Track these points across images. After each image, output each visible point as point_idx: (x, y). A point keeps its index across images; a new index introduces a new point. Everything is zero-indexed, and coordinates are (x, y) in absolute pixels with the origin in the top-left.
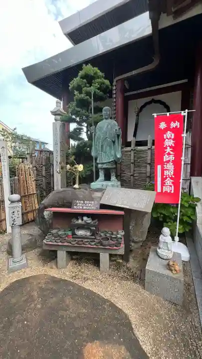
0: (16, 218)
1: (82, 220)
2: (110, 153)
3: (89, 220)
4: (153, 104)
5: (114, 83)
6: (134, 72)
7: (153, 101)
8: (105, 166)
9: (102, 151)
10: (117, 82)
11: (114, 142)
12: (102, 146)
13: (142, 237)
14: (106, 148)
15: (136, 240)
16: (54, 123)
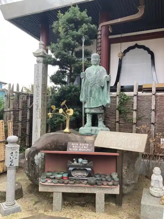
0: (14, 159)
1: (78, 162)
2: (99, 98)
3: (85, 162)
4: (136, 49)
5: (100, 29)
6: (119, 20)
7: (137, 46)
8: (93, 111)
9: (90, 97)
10: (102, 27)
11: (103, 88)
12: (91, 91)
13: (134, 180)
14: (95, 93)
15: (128, 183)
16: (35, 65)
